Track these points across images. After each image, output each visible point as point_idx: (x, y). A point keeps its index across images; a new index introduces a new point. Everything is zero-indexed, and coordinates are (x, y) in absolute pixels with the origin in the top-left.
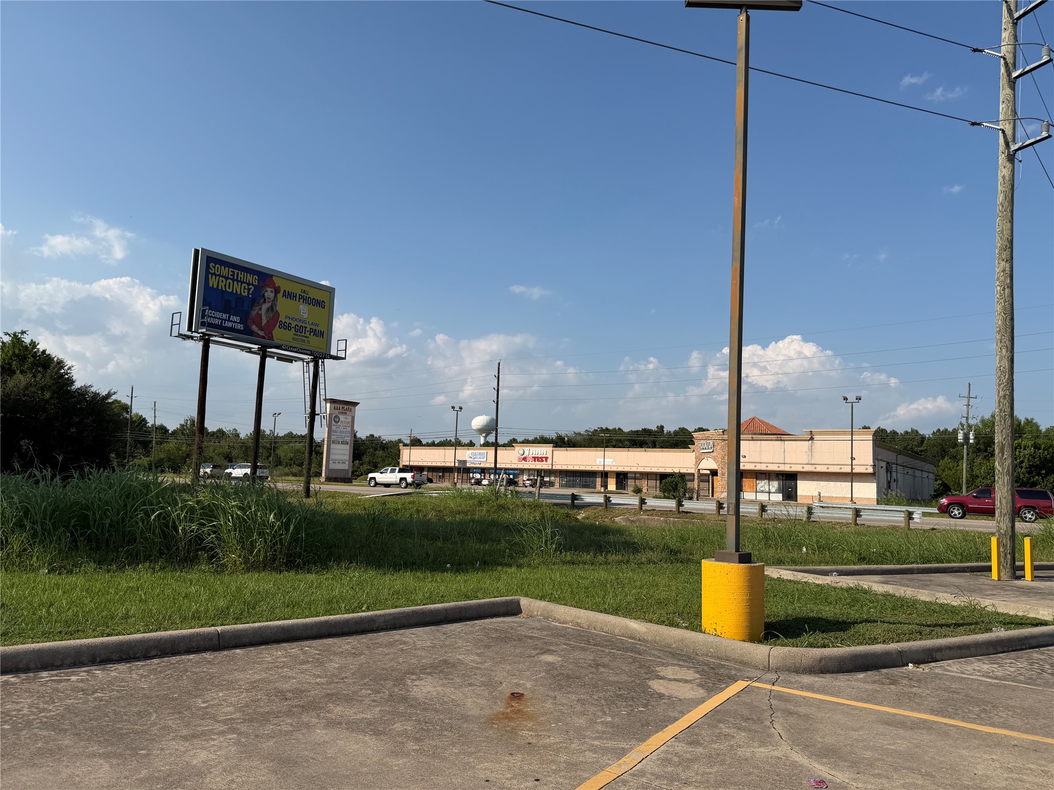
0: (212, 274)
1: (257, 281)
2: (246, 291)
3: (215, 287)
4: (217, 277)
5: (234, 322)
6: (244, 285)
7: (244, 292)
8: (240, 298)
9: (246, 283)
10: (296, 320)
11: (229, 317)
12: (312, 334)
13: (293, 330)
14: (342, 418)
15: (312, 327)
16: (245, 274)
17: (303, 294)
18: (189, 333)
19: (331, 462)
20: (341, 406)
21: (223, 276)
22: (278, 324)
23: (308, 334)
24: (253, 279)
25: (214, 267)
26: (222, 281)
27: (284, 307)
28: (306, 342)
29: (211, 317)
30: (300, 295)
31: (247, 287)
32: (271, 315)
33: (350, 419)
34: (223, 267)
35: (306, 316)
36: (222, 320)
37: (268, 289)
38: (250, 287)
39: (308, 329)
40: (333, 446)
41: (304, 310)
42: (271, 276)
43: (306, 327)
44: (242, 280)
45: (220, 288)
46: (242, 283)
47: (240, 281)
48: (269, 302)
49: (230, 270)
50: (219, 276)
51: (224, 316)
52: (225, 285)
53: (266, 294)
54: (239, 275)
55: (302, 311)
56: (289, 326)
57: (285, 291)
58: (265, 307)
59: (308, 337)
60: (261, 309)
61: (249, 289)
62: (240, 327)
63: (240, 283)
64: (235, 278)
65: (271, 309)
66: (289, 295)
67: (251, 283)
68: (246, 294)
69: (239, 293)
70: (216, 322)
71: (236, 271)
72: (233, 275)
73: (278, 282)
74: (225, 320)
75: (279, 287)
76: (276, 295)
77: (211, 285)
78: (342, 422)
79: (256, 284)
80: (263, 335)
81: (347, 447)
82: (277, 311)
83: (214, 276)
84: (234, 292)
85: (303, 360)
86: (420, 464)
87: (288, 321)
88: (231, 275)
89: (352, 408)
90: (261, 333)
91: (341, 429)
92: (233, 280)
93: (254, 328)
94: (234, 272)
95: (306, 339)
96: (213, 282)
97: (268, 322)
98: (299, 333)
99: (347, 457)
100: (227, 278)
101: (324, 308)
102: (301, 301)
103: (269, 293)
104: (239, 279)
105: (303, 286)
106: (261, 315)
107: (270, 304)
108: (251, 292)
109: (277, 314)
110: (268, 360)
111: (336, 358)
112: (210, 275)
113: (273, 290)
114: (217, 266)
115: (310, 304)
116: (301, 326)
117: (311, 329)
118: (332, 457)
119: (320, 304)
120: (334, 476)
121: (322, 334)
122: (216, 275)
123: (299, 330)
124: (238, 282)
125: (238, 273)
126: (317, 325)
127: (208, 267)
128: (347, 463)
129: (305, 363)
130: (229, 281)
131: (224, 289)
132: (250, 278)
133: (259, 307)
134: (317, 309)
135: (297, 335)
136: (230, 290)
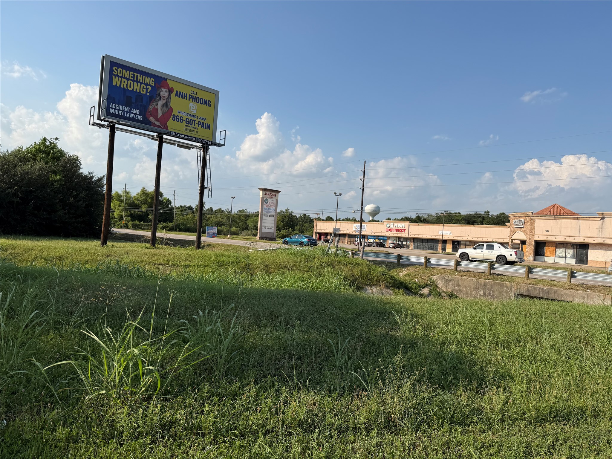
0: (115, 76)
1: (153, 83)
2: (145, 90)
3: (118, 85)
4: (120, 78)
5: (135, 114)
6: (142, 85)
7: (143, 91)
8: (139, 96)
9: (144, 84)
10: (187, 114)
11: (131, 110)
12: (200, 126)
13: (184, 122)
14: (270, 200)
15: (200, 120)
16: (144, 77)
17: (192, 95)
18: (99, 122)
19: (263, 228)
20: (269, 193)
21: (124, 78)
22: (172, 117)
23: (196, 126)
24: (151, 81)
25: (117, 70)
26: (124, 82)
27: (176, 104)
28: (195, 132)
29: (115, 109)
30: (190, 95)
31: (145, 87)
32: (166, 110)
33: (275, 201)
34: (124, 71)
35: (195, 112)
36: (125, 112)
37: (163, 89)
38: (148, 87)
39: (197, 122)
40: (264, 217)
41: (193, 108)
42: (166, 79)
43: (195, 121)
44: (141, 81)
45: (122, 86)
46: (141, 83)
47: (139, 82)
48: (164, 99)
49: (131, 73)
50: (122, 77)
51: (126, 109)
52: (127, 85)
53: (161, 93)
54: (139, 78)
55: (192, 108)
56: (181, 119)
57: (177, 92)
58: (160, 103)
59: (197, 129)
60: (157, 105)
61: (147, 89)
62: (140, 118)
63: (139, 84)
64: (135, 79)
65: (166, 105)
66: (180, 95)
67: (149, 84)
68: (144, 92)
69: (138, 91)
70: (119, 113)
71: (136, 74)
72: (133, 77)
73: (171, 84)
74: (127, 112)
75: (172, 88)
76: (169, 95)
77: (114, 84)
78: (270, 203)
79: (153, 85)
80: (160, 125)
81: (273, 219)
82: (170, 106)
83: (117, 77)
84: (135, 90)
85: (196, 147)
86: (326, 231)
87: (180, 115)
88: (132, 77)
89: (277, 194)
90: (158, 123)
91: (269, 207)
92: (133, 81)
93: (152, 119)
94: (134, 75)
95: (195, 130)
96: (116, 82)
97: (163, 115)
98: (189, 125)
99: (273, 225)
100: (128, 79)
101: (210, 106)
102: (191, 99)
103: (164, 93)
104: (139, 81)
105: (192, 88)
106: (157, 109)
107: (164, 101)
108: (148, 91)
109: (171, 109)
110: (164, 144)
111: (220, 145)
112: (114, 77)
113: (167, 90)
114: (120, 69)
115: (198, 103)
116: (191, 120)
117: (199, 122)
118: (263, 224)
119: (207, 103)
120: (264, 236)
121: (208, 127)
122: (119, 77)
123: (189, 122)
124: (138, 83)
125: (137, 76)
126: (204, 119)
127: (111, 70)
128: (273, 228)
129: (198, 150)
130: (130, 81)
131: (126, 88)
132: (147, 80)
133: (156, 103)
134: (204, 107)
135: (188, 126)
136: (131, 89)
